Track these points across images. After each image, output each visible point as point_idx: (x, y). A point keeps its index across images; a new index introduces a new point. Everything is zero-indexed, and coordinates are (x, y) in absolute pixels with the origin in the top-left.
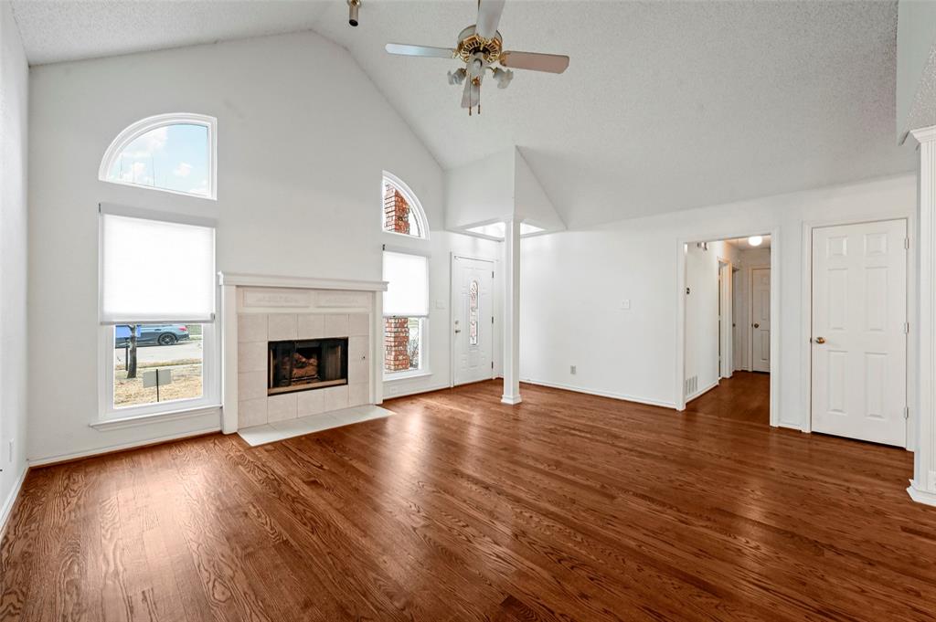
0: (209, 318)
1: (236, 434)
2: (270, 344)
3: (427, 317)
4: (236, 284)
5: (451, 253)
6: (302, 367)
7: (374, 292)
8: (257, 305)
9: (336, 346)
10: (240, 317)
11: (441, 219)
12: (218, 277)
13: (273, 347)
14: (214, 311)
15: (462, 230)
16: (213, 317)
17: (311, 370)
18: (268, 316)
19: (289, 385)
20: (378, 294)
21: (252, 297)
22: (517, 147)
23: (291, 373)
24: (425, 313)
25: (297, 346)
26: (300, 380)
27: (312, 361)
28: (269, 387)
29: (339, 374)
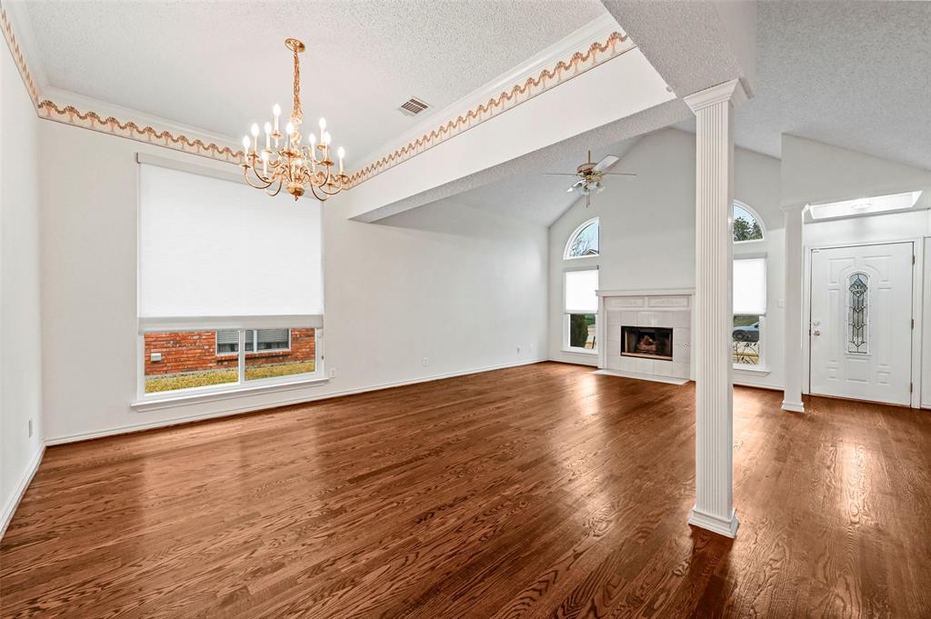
2: (622, 327)
4: (602, 297)
6: (648, 344)
8: (616, 306)
13: (625, 329)
18: (621, 312)
21: (613, 302)
22: (784, 134)
24: (763, 314)
25: (641, 330)
28: (623, 351)
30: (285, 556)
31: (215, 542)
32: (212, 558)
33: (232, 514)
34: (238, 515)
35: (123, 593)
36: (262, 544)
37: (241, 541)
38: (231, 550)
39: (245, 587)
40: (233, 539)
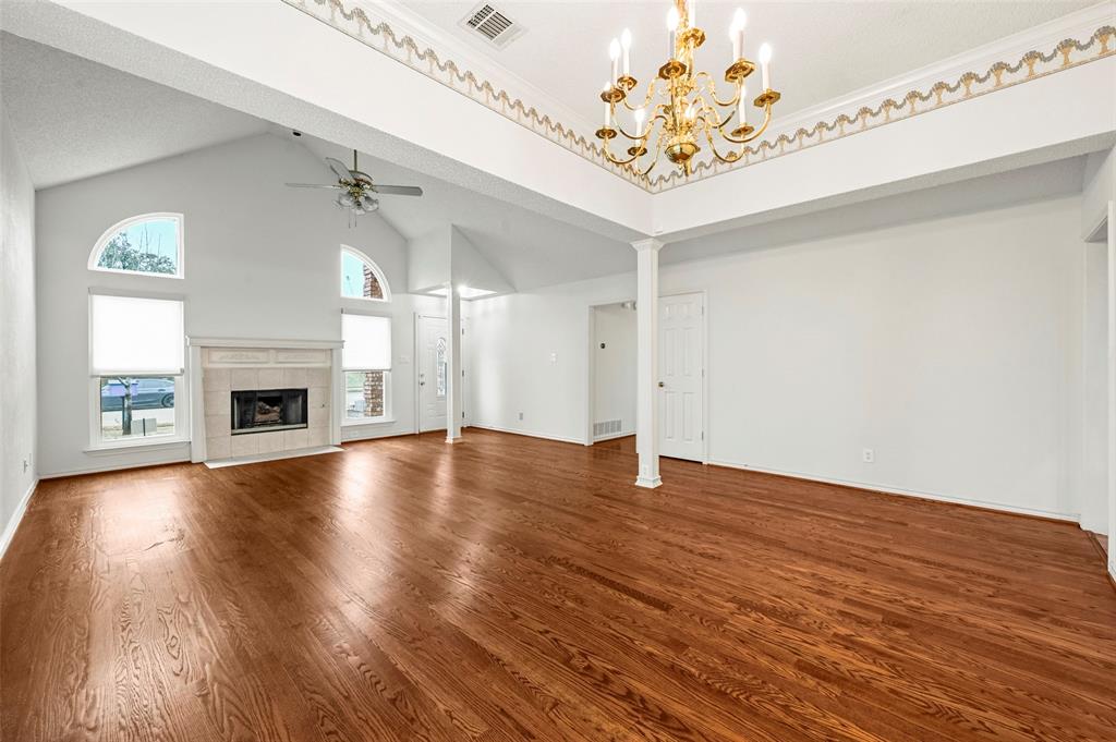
0: (179, 372)
1: (202, 463)
2: (233, 393)
3: (390, 370)
4: (200, 346)
5: (414, 314)
6: (265, 413)
7: (333, 349)
8: (219, 361)
9: (296, 397)
10: (206, 371)
11: (403, 284)
12: (186, 340)
13: (235, 395)
14: (183, 367)
15: (424, 292)
16: (182, 371)
17: (274, 416)
18: (231, 370)
19: (252, 427)
20: (335, 352)
21: (216, 356)
22: (453, 226)
23: (253, 419)
24: (389, 368)
25: (259, 395)
26: (264, 423)
27: (275, 408)
28: (233, 428)
29: (300, 420)
30: (830, 615)
31: (875, 676)
32: (891, 662)
33: (823, 692)
34: (819, 684)
35: (1004, 703)
36: (836, 635)
37: (850, 653)
38: (867, 653)
39: (883, 622)
40: (854, 661)
